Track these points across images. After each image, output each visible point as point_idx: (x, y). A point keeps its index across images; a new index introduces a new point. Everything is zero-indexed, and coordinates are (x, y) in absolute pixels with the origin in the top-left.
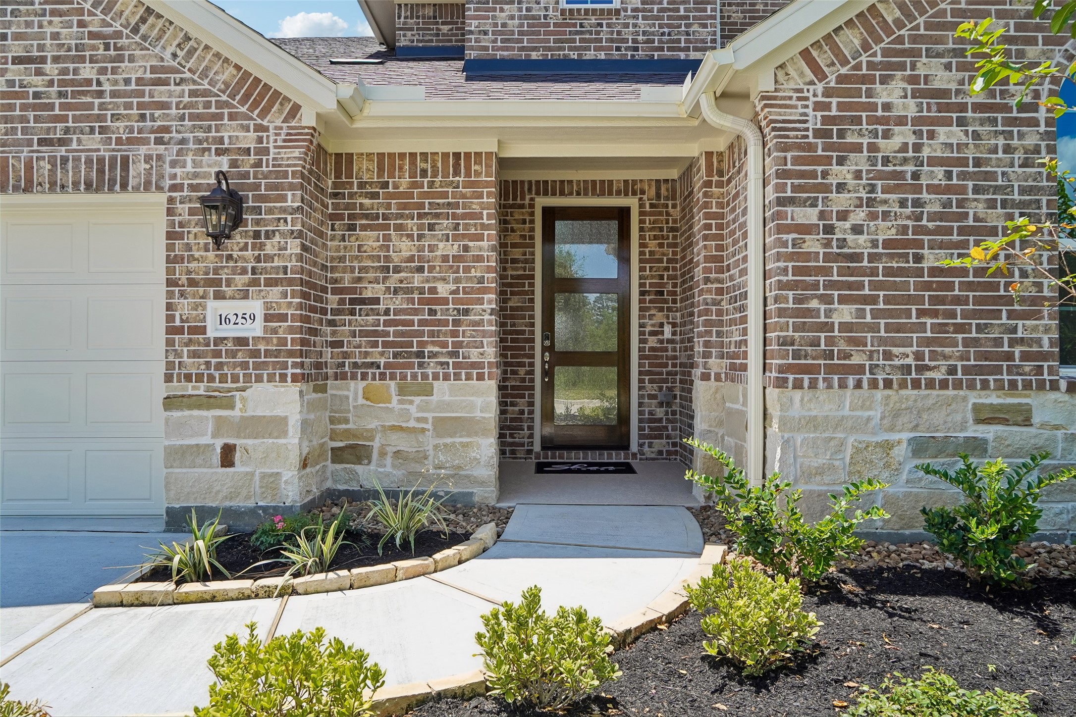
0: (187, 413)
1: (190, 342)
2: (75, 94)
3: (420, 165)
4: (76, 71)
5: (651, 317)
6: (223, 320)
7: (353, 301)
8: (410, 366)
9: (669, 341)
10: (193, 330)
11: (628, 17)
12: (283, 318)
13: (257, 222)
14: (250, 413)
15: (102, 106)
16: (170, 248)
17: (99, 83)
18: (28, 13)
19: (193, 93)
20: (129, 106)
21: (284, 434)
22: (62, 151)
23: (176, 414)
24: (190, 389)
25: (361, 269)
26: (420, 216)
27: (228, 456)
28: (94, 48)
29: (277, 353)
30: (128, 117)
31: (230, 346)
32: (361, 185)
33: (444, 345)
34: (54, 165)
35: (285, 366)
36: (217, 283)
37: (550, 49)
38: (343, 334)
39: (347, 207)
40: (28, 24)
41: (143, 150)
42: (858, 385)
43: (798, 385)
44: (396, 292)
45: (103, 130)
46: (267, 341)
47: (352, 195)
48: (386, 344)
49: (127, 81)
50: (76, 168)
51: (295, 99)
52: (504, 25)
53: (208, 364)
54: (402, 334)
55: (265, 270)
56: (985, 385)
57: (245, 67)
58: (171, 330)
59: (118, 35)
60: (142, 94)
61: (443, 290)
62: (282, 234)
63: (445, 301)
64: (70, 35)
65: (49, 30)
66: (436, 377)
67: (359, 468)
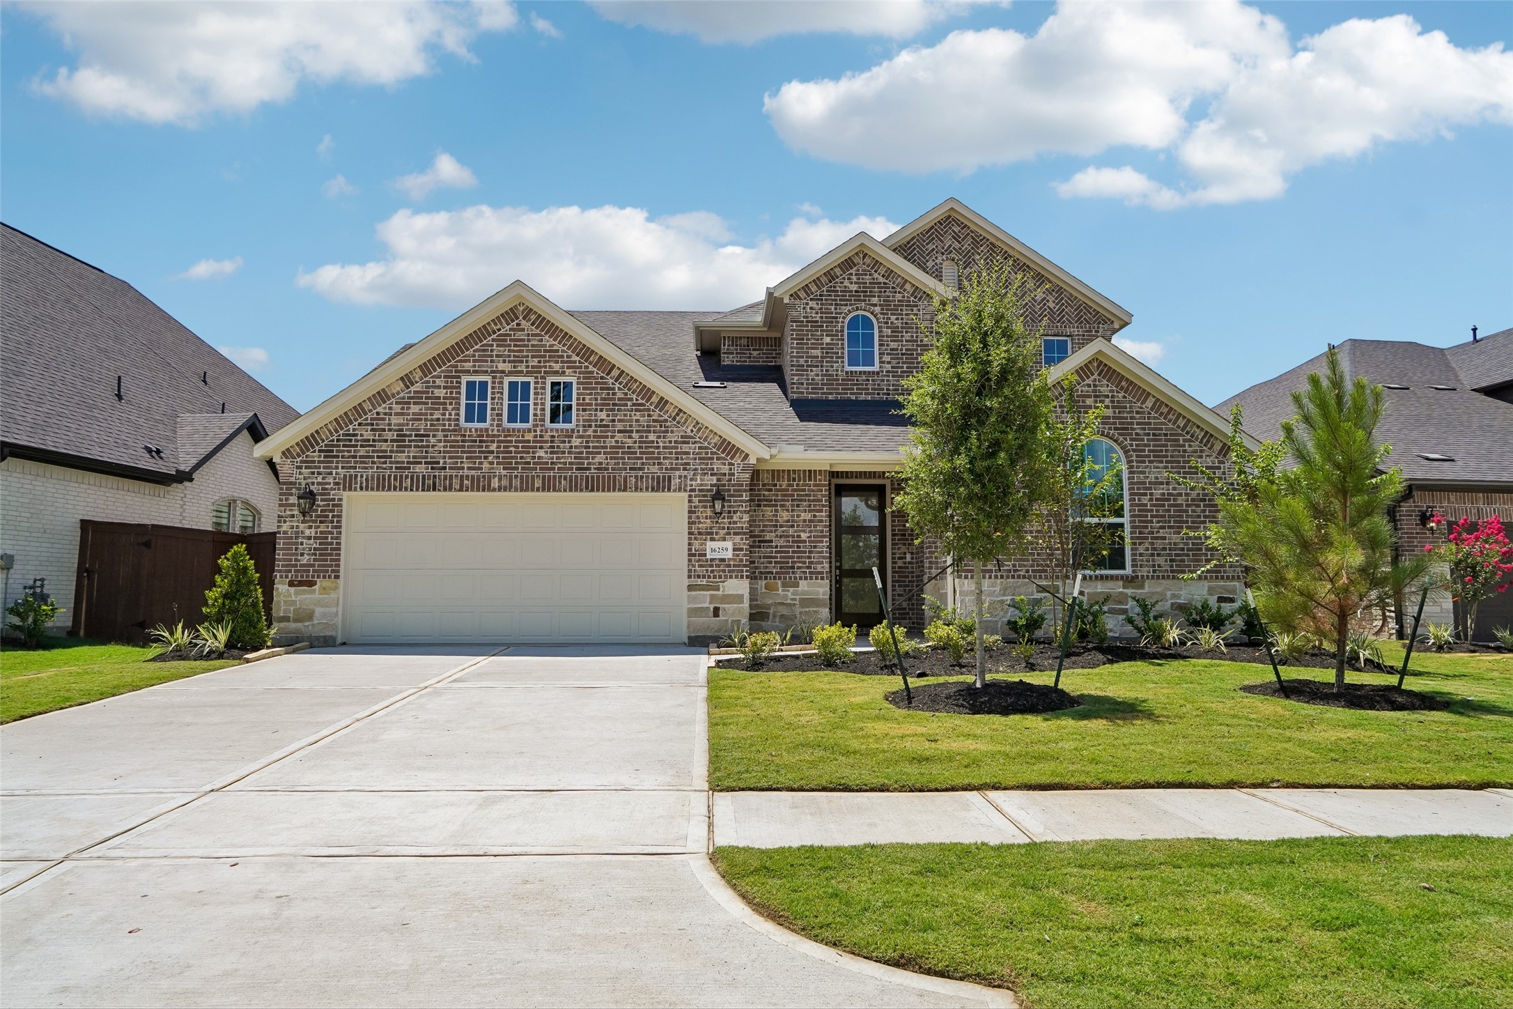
0: (698, 592)
1: (699, 560)
2: (646, 447)
3: (792, 476)
4: (647, 437)
5: (899, 549)
6: (713, 550)
7: (759, 541)
8: (788, 573)
9: (909, 563)
10: (700, 555)
11: (884, 376)
12: (741, 550)
13: (730, 506)
14: (726, 593)
15: (659, 453)
16: (690, 517)
17: (657, 443)
18: (625, 410)
19: (700, 448)
20: (671, 453)
21: (742, 602)
22: (640, 473)
23: (693, 593)
24: (699, 582)
25: (764, 526)
26: (792, 500)
27: (716, 612)
28: (655, 426)
29: (739, 566)
30: (671, 458)
31: (717, 562)
32: (764, 485)
33: (805, 563)
34: (637, 480)
35: (742, 571)
36: (712, 533)
37: (839, 394)
38: (755, 557)
39: (757, 495)
40: (625, 415)
41: (677, 473)
42: (990, 577)
43: (966, 577)
44: (781, 537)
45: (659, 464)
46: (735, 560)
47: (759, 490)
48: (776, 562)
49: (670, 442)
50: (647, 481)
51: (746, 451)
52: (813, 379)
53: (707, 570)
54: (784, 557)
55: (733, 528)
56: (1040, 577)
57: (724, 437)
58: (689, 555)
59: (666, 421)
60: (677, 448)
61: (804, 536)
62: (741, 512)
63: (805, 542)
64: (644, 420)
65: (634, 418)
66: (801, 578)
67: (763, 623)
